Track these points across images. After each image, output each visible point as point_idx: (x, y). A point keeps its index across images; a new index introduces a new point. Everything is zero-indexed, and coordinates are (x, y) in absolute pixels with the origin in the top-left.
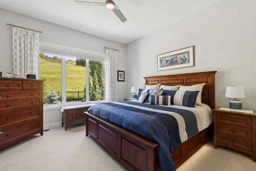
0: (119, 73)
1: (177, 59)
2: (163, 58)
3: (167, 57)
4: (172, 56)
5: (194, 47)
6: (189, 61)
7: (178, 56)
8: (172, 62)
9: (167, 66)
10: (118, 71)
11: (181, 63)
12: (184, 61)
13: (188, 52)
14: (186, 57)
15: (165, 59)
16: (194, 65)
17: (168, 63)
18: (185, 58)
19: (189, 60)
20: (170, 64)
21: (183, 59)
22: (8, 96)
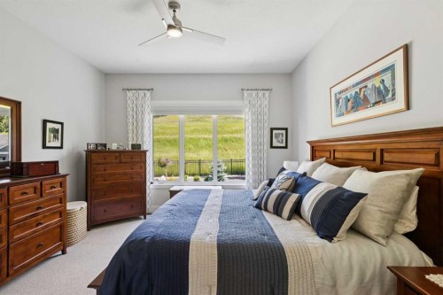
0: (274, 132)
1: (368, 92)
2: (340, 93)
3: (347, 89)
4: (358, 84)
5: (406, 48)
6: (394, 95)
7: (370, 84)
8: (358, 102)
9: (348, 112)
10: (272, 130)
11: (377, 103)
12: (383, 95)
13: (391, 68)
14: (388, 83)
15: (343, 96)
16: (408, 107)
17: (350, 104)
18: (385, 88)
19: (394, 90)
20: (353, 108)
21: (379, 92)
22: (105, 170)
